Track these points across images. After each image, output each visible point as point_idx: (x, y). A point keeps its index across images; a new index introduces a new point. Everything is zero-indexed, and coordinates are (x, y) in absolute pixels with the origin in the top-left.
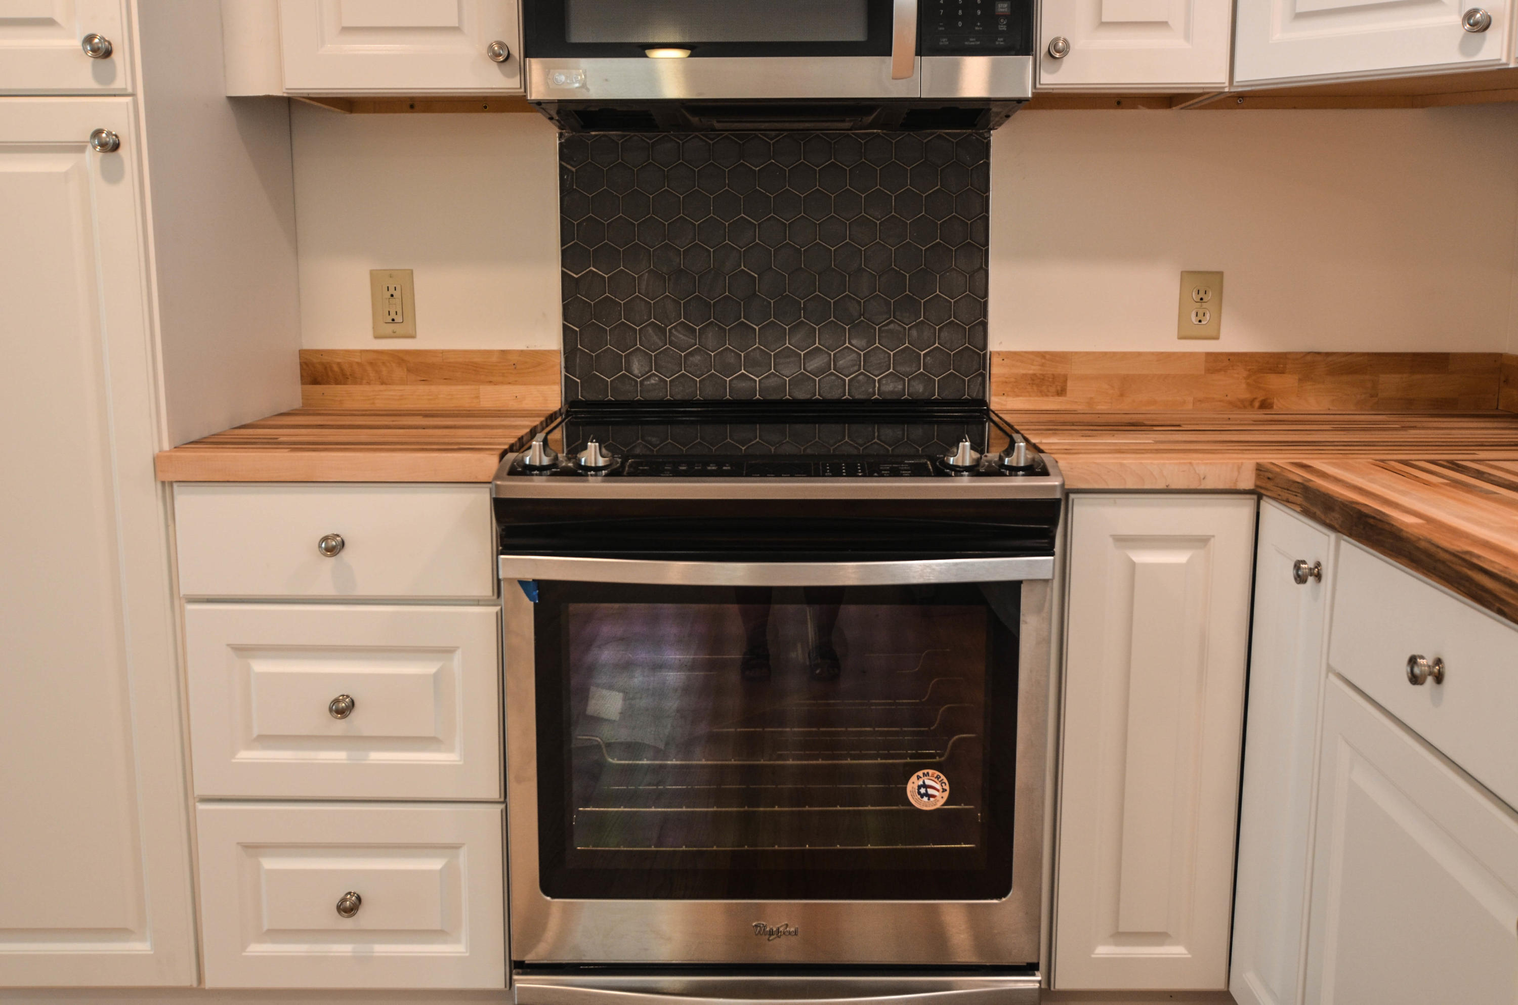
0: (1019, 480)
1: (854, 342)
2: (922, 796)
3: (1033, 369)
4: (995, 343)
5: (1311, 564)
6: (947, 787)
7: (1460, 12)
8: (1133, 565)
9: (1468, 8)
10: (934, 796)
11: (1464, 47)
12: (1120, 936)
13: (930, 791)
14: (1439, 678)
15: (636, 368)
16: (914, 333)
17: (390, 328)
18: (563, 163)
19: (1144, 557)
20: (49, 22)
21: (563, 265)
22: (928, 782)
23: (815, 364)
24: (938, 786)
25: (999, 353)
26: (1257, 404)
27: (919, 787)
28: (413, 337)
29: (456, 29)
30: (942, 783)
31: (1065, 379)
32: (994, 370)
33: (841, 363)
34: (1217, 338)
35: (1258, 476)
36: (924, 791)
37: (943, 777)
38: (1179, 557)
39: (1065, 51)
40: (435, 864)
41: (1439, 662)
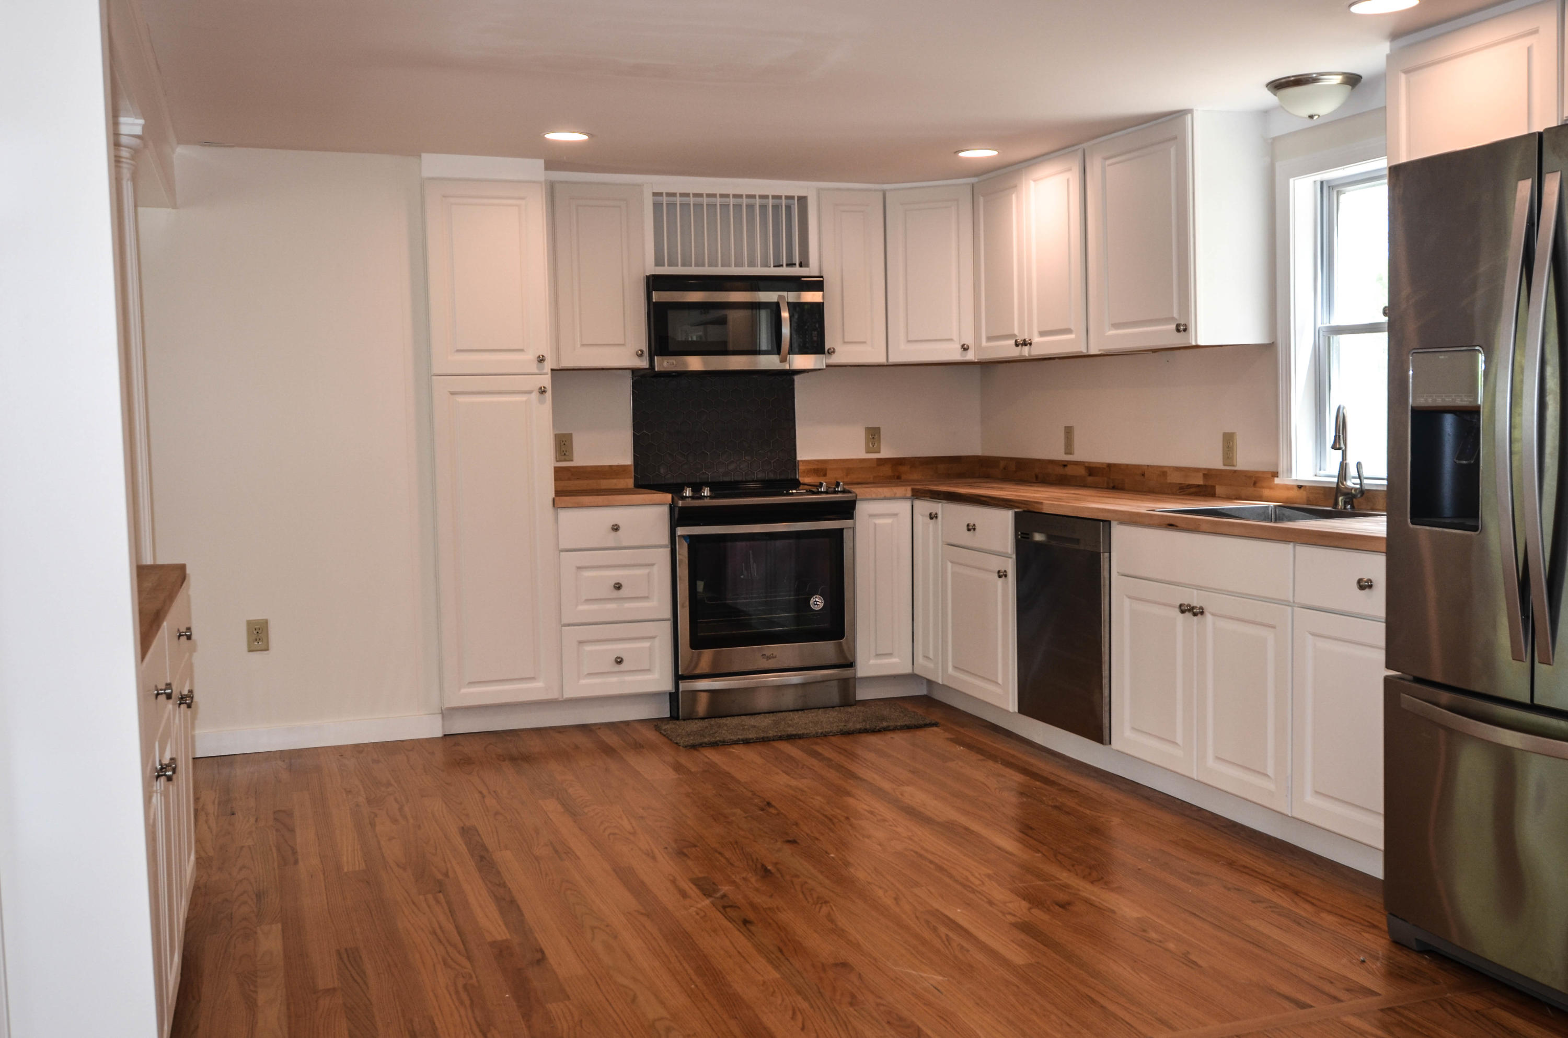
0: (840, 495)
1: (746, 458)
2: (815, 605)
3: (815, 467)
4: (799, 458)
5: (934, 513)
6: (823, 601)
7: (960, 343)
8: (875, 524)
9: (962, 343)
10: (819, 605)
11: (961, 355)
12: (878, 655)
13: (818, 603)
14: (974, 529)
15: (662, 471)
16: (769, 454)
17: (563, 457)
18: (634, 390)
19: (879, 521)
20: (522, 350)
21: (634, 430)
22: (817, 600)
23: (732, 467)
24: (820, 601)
25: (802, 461)
26: (895, 477)
27: (814, 602)
28: (572, 460)
29: (623, 345)
30: (821, 600)
31: (826, 470)
32: (800, 468)
33: (742, 466)
34: (879, 452)
35: (912, 492)
36: (816, 603)
37: (821, 598)
38: (888, 521)
39: (834, 352)
40: (646, 644)
41: (974, 525)
